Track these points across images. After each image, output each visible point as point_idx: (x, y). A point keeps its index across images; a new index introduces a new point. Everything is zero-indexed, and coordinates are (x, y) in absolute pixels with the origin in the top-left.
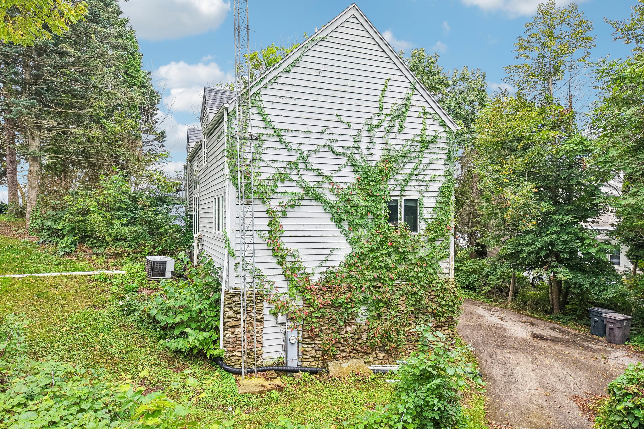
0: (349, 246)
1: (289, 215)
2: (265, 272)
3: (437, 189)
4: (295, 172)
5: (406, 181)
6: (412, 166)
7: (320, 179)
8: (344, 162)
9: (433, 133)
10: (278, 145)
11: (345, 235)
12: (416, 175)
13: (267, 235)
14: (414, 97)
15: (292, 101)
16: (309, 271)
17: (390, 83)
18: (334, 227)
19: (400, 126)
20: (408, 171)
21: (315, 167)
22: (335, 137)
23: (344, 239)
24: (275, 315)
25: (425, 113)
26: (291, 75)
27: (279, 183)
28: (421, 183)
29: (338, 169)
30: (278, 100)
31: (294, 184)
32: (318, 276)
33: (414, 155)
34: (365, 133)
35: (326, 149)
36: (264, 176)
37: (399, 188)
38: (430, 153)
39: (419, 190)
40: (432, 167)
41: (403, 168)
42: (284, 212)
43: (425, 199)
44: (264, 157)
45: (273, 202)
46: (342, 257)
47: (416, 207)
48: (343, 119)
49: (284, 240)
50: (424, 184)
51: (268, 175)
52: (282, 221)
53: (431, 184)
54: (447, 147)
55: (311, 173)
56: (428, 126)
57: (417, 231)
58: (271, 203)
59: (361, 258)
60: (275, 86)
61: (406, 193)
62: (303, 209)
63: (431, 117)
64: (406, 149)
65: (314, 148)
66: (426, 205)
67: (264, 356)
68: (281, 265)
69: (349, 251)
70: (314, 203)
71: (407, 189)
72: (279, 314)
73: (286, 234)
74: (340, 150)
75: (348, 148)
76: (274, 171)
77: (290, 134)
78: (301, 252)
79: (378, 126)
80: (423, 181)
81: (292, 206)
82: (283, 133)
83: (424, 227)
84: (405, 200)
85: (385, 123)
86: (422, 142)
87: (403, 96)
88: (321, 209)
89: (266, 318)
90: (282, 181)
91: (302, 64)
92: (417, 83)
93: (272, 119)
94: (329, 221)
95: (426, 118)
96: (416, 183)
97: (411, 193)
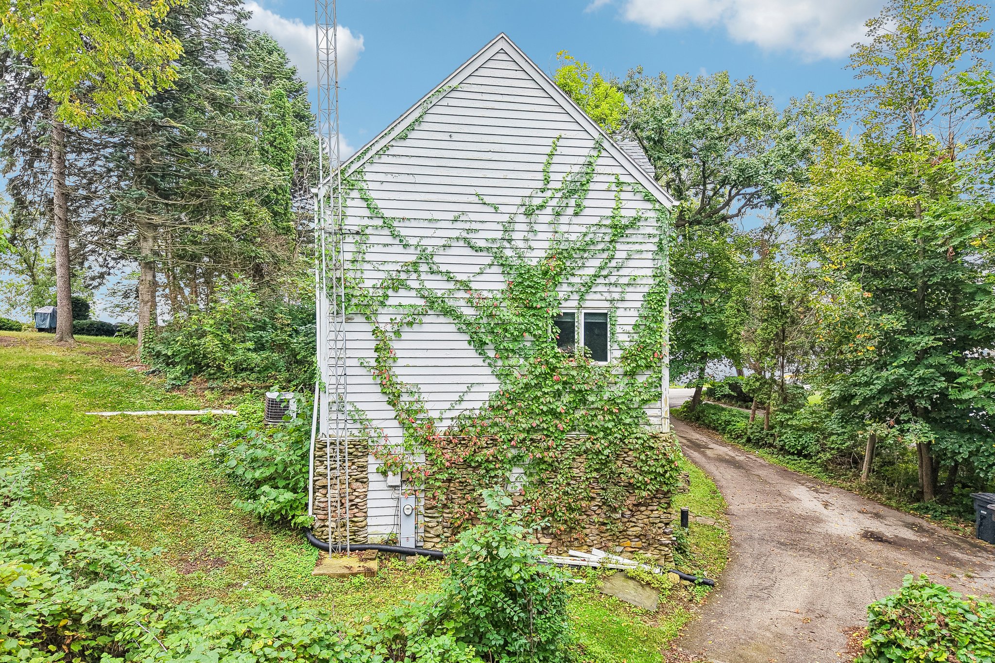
0: (497, 381)
1: (404, 336)
2: (370, 416)
3: (640, 297)
4: (414, 276)
5: (588, 286)
6: (597, 263)
7: (451, 285)
8: (488, 261)
9: (633, 214)
10: (389, 240)
11: (490, 365)
12: (605, 277)
13: (373, 363)
14: (600, 161)
15: (410, 179)
16: (434, 415)
17: (562, 142)
18: (473, 353)
19: (578, 206)
20: (592, 271)
21: (443, 268)
22: (474, 226)
23: (489, 371)
24: (385, 474)
25: (619, 184)
26: (408, 143)
27: (390, 292)
28: (613, 289)
29: (478, 271)
30: (389, 178)
31: (413, 293)
32: (448, 423)
33: (601, 246)
34: (522, 218)
35: (461, 243)
36: (368, 284)
37: (576, 296)
38: (628, 243)
39: (609, 298)
40: (631, 263)
41: (583, 266)
42: (397, 333)
43: (620, 312)
44: (368, 257)
45: (381, 318)
46: (486, 397)
47: (606, 324)
48: (487, 200)
49: (397, 371)
50: (619, 289)
51: (374, 282)
52: (395, 345)
53: (631, 289)
54: (656, 232)
55: (439, 277)
56: (624, 202)
57: (606, 360)
58: (379, 321)
59: (513, 398)
60: (384, 159)
61: (587, 304)
62: (425, 328)
63: (630, 188)
64: (587, 239)
65: (443, 242)
66: (620, 321)
67: (370, 530)
68: (394, 405)
69: (495, 388)
70: (442, 319)
71: (587, 297)
72: (390, 473)
73: (400, 362)
74: (482, 244)
75: (494, 240)
76: (382, 275)
77: (407, 224)
78: (423, 388)
79: (541, 207)
80: (616, 285)
81: (410, 324)
82: (396, 224)
83: (618, 354)
84: (585, 314)
85: (554, 202)
86: (615, 227)
87: (582, 160)
88: (453, 328)
89: (371, 477)
90: (396, 289)
91: (424, 126)
92: (605, 141)
93: (380, 204)
94: (465, 345)
95: (621, 191)
96: (605, 289)
97: (596, 303)
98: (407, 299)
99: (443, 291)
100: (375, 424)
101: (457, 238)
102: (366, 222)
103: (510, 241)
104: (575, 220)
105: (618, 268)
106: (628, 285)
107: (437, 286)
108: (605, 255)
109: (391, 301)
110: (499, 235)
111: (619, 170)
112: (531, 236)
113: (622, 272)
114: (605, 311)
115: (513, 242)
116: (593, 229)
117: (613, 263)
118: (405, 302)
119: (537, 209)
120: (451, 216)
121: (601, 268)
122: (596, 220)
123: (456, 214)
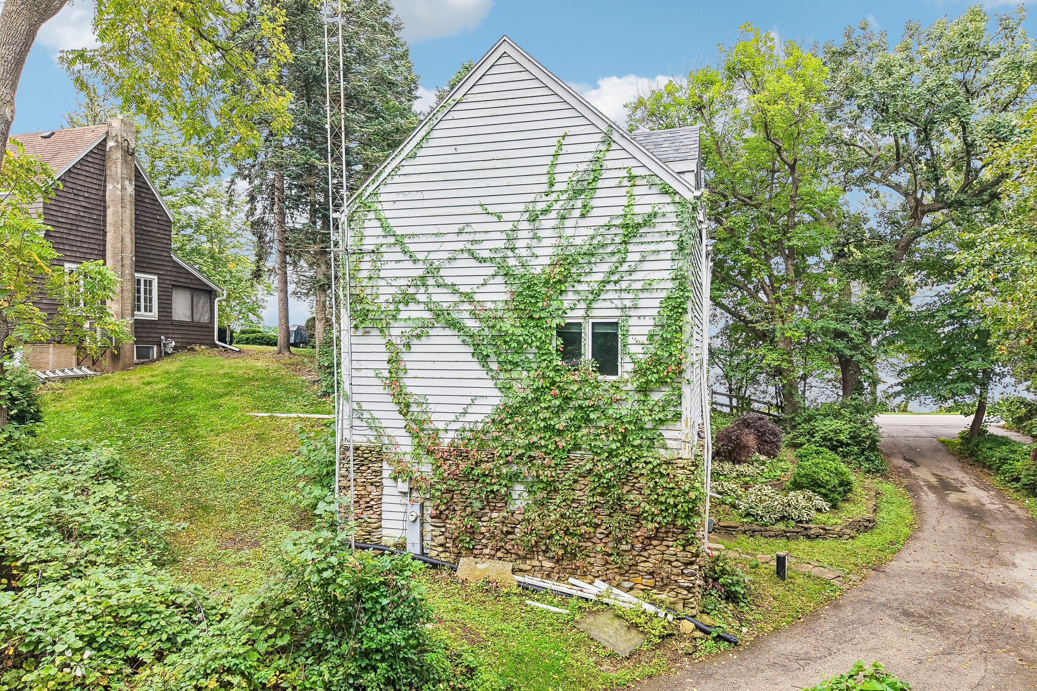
0: (500, 394)
1: (414, 348)
3: (656, 303)
4: (422, 290)
5: (596, 294)
6: (605, 267)
7: (456, 298)
8: (491, 271)
9: (648, 210)
10: (401, 256)
11: (493, 378)
12: (616, 282)
13: (386, 374)
14: (609, 155)
15: (419, 196)
16: (441, 426)
17: (568, 140)
18: (477, 366)
19: (585, 206)
20: (600, 277)
21: (448, 281)
22: (478, 237)
23: (491, 383)
24: (395, 479)
25: (631, 178)
26: (417, 161)
27: (401, 307)
28: (624, 295)
29: (483, 282)
31: (422, 307)
33: (609, 249)
34: (526, 225)
35: (466, 255)
36: (382, 299)
37: (583, 305)
38: (642, 243)
39: (620, 306)
40: (646, 266)
41: (591, 272)
42: (408, 345)
43: (632, 321)
44: (382, 274)
45: (394, 332)
46: (488, 410)
47: (616, 335)
48: (491, 209)
49: (407, 382)
50: (631, 296)
51: (387, 297)
53: (646, 295)
56: (637, 198)
57: (617, 374)
61: (595, 313)
62: (433, 340)
64: (595, 242)
65: (446, 255)
67: (384, 532)
68: (405, 415)
70: (448, 332)
72: (399, 480)
73: (411, 374)
74: (486, 254)
75: (497, 250)
76: (393, 290)
77: (416, 240)
78: (431, 399)
79: (545, 212)
80: (628, 291)
81: (419, 336)
82: (406, 240)
83: (630, 367)
84: (593, 324)
85: (557, 206)
87: (590, 157)
88: (458, 340)
89: (385, 482)
90: (407, 304)
93: (392, 222)
95: (634, 185)
97: (604, 311)
98: (415, 313)
99: (448, 304)
100: (389, 432)
101: (462, 250)
102: (381, 240)
103: (513, 249)
104: (582, 222)
105: (630, 272)
106: (642, 290)
107: (443, 298)
108: (615, 259)
109: (402, 315)
110: (501, 244)
111: (631, 163)
112: (535, 243)
113: (636, 276)
114: (615, 320)
115: (516, 251)
116: (602, 230)
117: (625, 267)
118: (414, 315)
119: (541, 214)
120: (456, 229)
121: (612, 273)
122: (605, 221)
123: (461, 226)
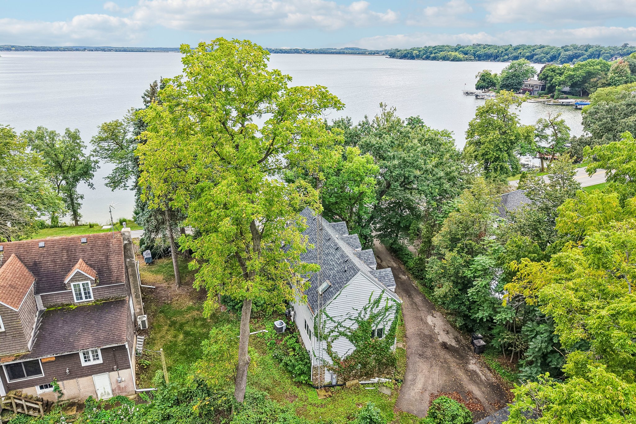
2: (325, 359)
4: (337, 328)
5: (378, 323)
6: (381, 317)
7: (345, 329)
8: (355, 322)
9: (390, 305)
10: (331, 322)
12: (383, 320)
13: (327, 349)
14: (383, 295)
15: (337, 307)
16: (341, 357)
17: (374, 292)
18: (350, 342)
19: (377, 305)
20: (380, 320)
21: (344, 325)
22: (352, 315)
23: (353, 345)
26: (336, 299)
27: (331, 333)
29: (352, 324)
30: (332, 308)
32: (344, 358)
33: (382, 313)
34: (363, 311)
36: (326, 332)
37: (375, 326)
38: (389, 312)
40: (389, 316)
41: (377, 319)
42: (332, 341)
44: (326, 326)
45: (328, 339)
46: (353, 351)
47: (382, 330)
48: (355, 308)
50: (386, 322)
52: (332, 344)
53: (389, 322)
56: (388, 303)
57: (382, 338)
60: (331, 304)
62: (339, 339)
64: (379, 312)
65: (344, 320)
66: (386, 329)
67: (325, 382)
68: (331, 356)
69: (355, 349)
70: (343, 336)
72: (330, 370)
73: (333, 347)
74: (353, 318)
75: (356, 317)
76: (329, 330)
77: (335, 317)
78: (338, 352)
79: (368, 307)
81: (335, 339)
83: (385, 336)
84: (377, 329)
86: (386, 309)
87: (379, 295)
88: (345, 338)
89: (326, 372)
91: (340, 295)
93: (329, 314)
95: (388, 300)
96: (382, 323)
97: (380, 327)
98: (335, 334)
100: (327, 361)
101: (347, 318)
104: (376, 309)
107: (342, 329)
110: (358, 315)
111: (388, 296)
112: (365, 314)
113: (387, 318)
115: (361, 316)
120: (346, 314)
122: (381, 308)
